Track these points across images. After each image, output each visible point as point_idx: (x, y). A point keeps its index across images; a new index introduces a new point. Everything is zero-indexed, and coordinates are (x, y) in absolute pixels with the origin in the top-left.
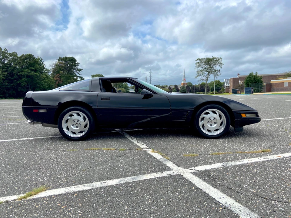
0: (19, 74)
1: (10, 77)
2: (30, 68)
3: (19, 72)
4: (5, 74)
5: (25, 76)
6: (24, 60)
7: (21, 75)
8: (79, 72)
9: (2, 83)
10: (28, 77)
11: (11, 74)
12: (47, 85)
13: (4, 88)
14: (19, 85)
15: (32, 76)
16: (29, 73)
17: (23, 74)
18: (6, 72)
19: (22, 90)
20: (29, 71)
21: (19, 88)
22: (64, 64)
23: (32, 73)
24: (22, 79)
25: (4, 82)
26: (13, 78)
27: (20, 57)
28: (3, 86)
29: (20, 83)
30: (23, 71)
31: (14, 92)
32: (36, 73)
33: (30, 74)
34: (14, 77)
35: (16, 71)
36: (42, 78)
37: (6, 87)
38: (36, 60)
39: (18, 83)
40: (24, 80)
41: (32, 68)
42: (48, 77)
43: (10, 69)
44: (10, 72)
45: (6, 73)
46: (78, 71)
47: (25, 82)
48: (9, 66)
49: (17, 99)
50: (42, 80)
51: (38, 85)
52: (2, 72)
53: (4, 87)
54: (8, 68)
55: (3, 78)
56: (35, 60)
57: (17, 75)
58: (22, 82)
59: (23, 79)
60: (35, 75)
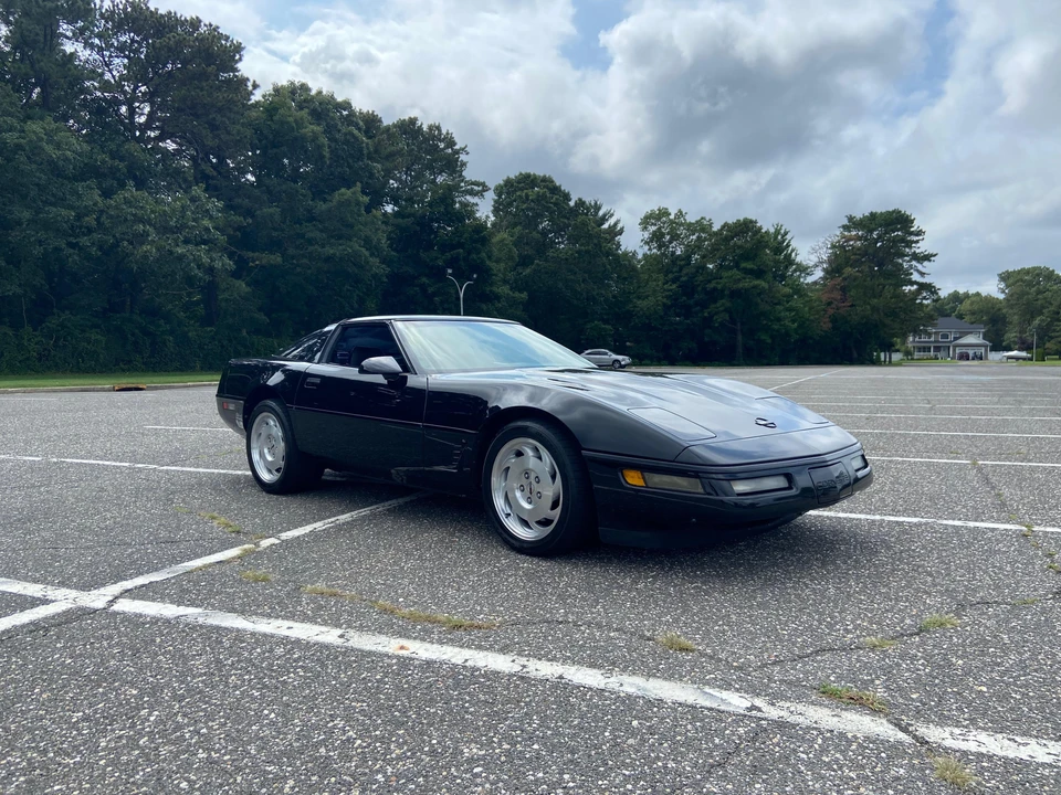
0: (710, 287)
1: (684, 298)
2: (743, 265)
3: (710, 281)
4: (671, 290)
5: (727, 292)
6: (727, 239)
7: (715, 289)
8: (920, 267)
9: (661, 317)
10: (735, 294)
11: (688, 288)
12: (793, 321)
13: (666, 331)
14: (707, 322)
15: (746, 290)
16: (739, 280)
17: (719, 287)
18: (674, 282)
19: (716, 337)
20: (740, 275)
21: (707, 331)
22: (859, 238)
23: (749, 282)
24: (715, 302)
25: (666, 313)
26: (692, 302)
27: (716, 234)
28: (663, 325)
29: (711, 317)
30: (721, 278)
31: (693, 345)
32: (757, 282)
33: (741, 285)
34: (696, 296)
35: (701, 278)
36: (778, 295)
37: (670, 331)
38: (762, 237)
39: (706, 314)
40: (723, 304)
41: (749, 265)
42: (799, 290)
43: (684, 272)
44: (683, 281)
45: (674, 286)
46: (914, 263)
47: (725, 310)
48: (683, 263)
49: (698, 366)
50: (776, 304)
51: (765, 322)
52: (664, 284)
53: (666, 328)
54: (681, 270)
55: (665, 300)
56: (758, 236)
57: (704, 289)
58: (716, 313)
59: (720, 302)
60: (755, 287)
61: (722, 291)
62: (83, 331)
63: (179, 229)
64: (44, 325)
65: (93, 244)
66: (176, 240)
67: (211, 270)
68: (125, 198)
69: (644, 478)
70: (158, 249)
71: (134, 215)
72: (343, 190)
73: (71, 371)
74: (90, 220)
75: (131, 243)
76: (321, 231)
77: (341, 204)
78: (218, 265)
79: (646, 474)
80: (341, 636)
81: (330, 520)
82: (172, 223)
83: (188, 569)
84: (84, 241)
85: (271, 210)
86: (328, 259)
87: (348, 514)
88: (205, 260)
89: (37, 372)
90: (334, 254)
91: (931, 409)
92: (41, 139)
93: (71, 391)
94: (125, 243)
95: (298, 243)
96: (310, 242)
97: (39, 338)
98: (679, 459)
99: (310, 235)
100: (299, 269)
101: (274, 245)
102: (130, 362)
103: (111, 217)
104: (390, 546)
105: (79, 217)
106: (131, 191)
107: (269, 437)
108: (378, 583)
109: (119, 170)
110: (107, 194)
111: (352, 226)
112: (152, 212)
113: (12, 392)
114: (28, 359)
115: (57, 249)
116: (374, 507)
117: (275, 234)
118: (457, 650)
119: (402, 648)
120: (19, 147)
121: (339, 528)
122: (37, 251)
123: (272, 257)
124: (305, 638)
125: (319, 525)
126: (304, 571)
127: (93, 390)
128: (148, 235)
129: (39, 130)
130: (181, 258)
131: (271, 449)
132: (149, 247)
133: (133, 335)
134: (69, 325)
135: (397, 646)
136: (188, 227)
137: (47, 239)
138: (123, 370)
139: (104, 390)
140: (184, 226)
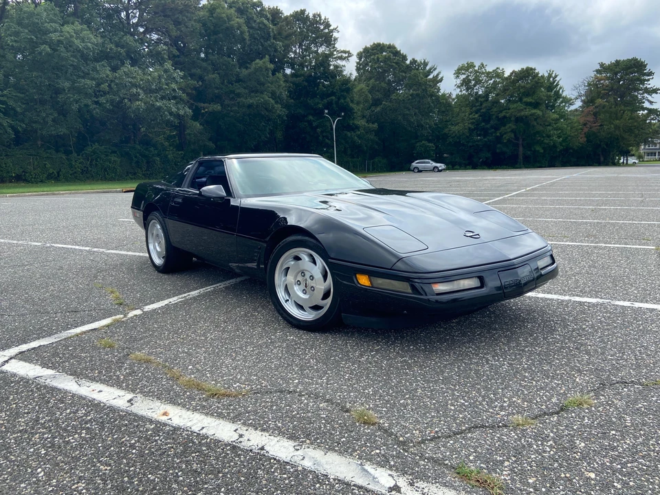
0: (501, 115)
1: (483, 124)
2: (525, 99)
3: (501, 112)
4: (474, 119)
5: (513, 119)
6: (514, 82)
7: (505, 117)
8: (650, 98)
9: (467, 137)
10: (518, 120)
11: (486, 117)
12: (559, 137)
13: (471, 147)
14: (499, 139)
15: (526, 117)
16: (522, 110)
17: (508, 115)
18: (476, 113)
19: (505, 149)
20: (522, 106)
21: (499, 146)
22: (608, 78)
23: (528, 112)
24: (505, 126)
25: (471, 134)
26: (488, 126)
27: (506, 78)
28: (468, 142)
29: (502, 136)
30: (509, 109)
31: (489, 155)
32: (534, 111)
33: (523, 113)
34: (492, 122)
35: (495, 110)
36: (549, 119)
37: (473, 146)
38: (539, 79)
39: (498, 134)
40: (510, 127)
41: (529, 100)
42: (563, 115)
43: (484, 105)
44: (483, 112)
45: (476, 116)
46: (646, 95)
47: (512, 131)
48: (483, 100)
50: (548, 126)
51: (539, 138)
52: (470, 115)
53: (470, 144)
54: (481, 105)
55: (470, 125)
56: (536, 79)
57: (497, 117)
58: (505, 133)
59: (508, 125)
60: (532, 115)
61: (510, 118)
62: (107, 155)
63: (156, 91)
64: (83, 152)
65: (107, 101)
66: (156, 97)
67: (178, 116)
68: (124, 72)
69: (370, 281)
70: (145, 103)
71: (130, 82)
72: (257, 61)
73: (101, 180)
74: (105, 86)
75: (130, 100)
76: (245, 88)
77: (256, 70)
78: (182, 112)
79: (372, 277)
80: (130, 401)
81: (183, 295)
82: (154, 87)
83: (70, 335)
84: (102, 100)
85: (213, 76)
86: (250, 106)
87: (198, 291)
88: (174, 110)
89: (81, 180)
90: (253, 103)
91: (642, 201)
92: (72, 36)
93: (98, 192)
94: (126, 100)
95: (231, 96)
96: (239, 95)
97: (81, 160)
98: (394, 268)
99: (238, 91)
100: (232, 114)
101: (217, 99)
102: (135, 174)
103: (117, 84)
104: (209, 318)
105: (98, 85)
106: (128, 67)
107: (157, 235)
108: (183, 352)
109: (121, 54)
110: (114, 69)
111: (263, 84)
112: (142, 80)
113: (63, 194)
114: (75, 173)
115: (87, 106)
116: (218, 285)
117: (216, 91)
118: (203, 416)
119: (165, 414)
120: (60, 42)
121: (186, 302)
122: (75, 107)
123: (215, 106)
124: (104, 401)
125: (174, 300)
126: (141, 339)
127: (111, 192)
128: (139, 95)
129: (71, 31)
130: (159, 108)
131: (159, 243)
132: (140, 102)
133: (136, 157)
134: (98, 152)
135: (162, 411)
136: (163, 89)
137: (80, 99)
138: (131, 179)
139: (117, 192)
140: (161, 89)
